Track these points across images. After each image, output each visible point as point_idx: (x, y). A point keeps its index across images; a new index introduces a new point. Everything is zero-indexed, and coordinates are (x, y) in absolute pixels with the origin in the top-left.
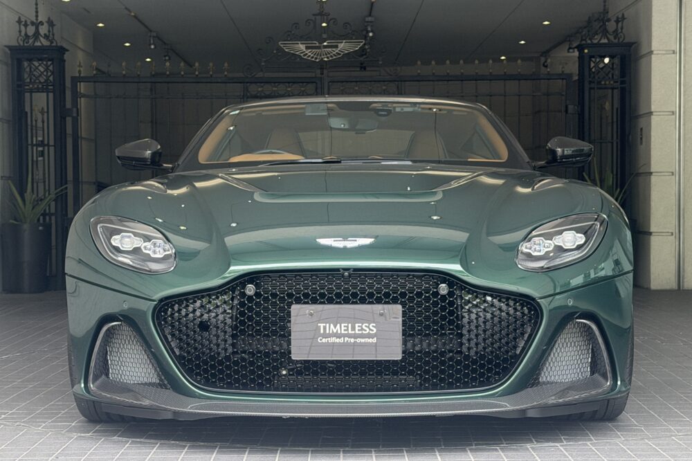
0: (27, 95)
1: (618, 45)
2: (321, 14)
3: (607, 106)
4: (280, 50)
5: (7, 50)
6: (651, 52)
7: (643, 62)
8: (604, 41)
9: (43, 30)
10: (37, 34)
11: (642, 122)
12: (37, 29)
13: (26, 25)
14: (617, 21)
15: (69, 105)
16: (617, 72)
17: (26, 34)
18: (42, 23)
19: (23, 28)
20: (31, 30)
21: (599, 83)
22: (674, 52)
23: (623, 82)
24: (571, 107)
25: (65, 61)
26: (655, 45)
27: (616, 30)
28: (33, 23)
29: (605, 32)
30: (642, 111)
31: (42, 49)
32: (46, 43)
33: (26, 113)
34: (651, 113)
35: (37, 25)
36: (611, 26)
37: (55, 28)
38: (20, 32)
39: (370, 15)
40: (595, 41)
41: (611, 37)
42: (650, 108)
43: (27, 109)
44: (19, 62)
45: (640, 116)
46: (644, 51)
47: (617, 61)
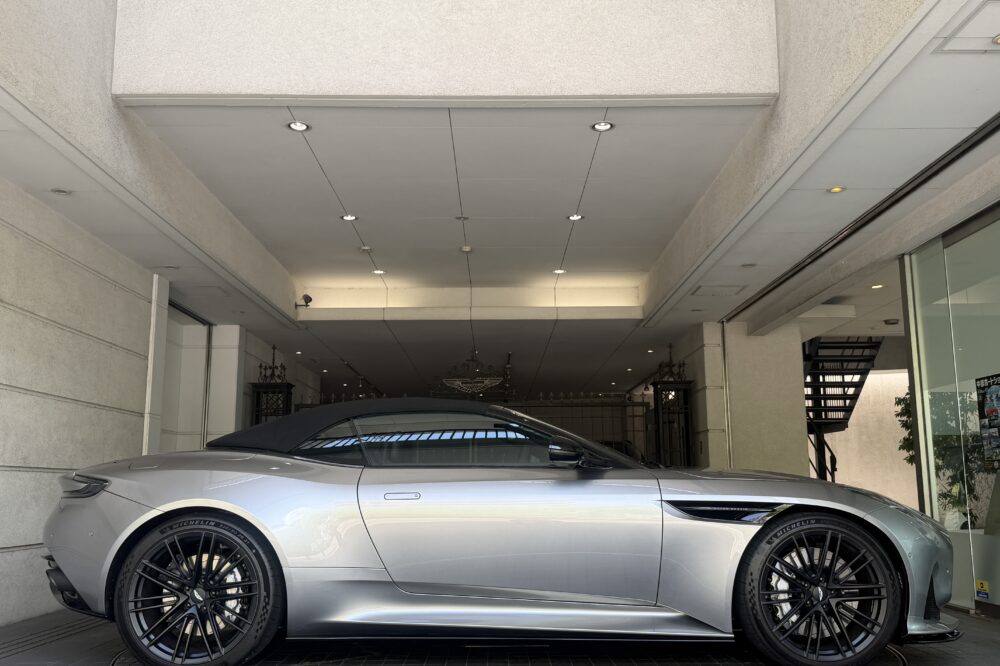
0: (264, 418)
1: (681, 382)
2: (473, 360)
3: (676, 425)
4: (443, 384)
5: (251, 386)
6: (705, 388)
7: (700, 394)
8: (671, 379)
9: (277, 372)
10: (273, 374)
11: (701, 437)
12: (273, 371)
13: (266, 369)
14: (680, 366)
16: (682, 402)
17: (265, 376)
18: (277, 368)
19: (263, 372)
20: (269, 372)
21: (669, 409)
22: (722, 388)
23: (686, 409)
24: (649, 427)
25: (291, 393)
26: (708, 382)
27: (679, 374)
28: (270, 368)
29: (671, 373)
30: (701, 429)
31: (276, 385)
32: (279, 381)
34: (708, 430)
35: (273, 368)
36: (676, 370)
37: (287, 371)
38: (261, 373)
39: (509, 363)
40: (666, 379)
41: (677, 377)
42: (706, 425)
44: (259, 394)
45: (699, 433)
46: (700, 387)
47: (681, 393)
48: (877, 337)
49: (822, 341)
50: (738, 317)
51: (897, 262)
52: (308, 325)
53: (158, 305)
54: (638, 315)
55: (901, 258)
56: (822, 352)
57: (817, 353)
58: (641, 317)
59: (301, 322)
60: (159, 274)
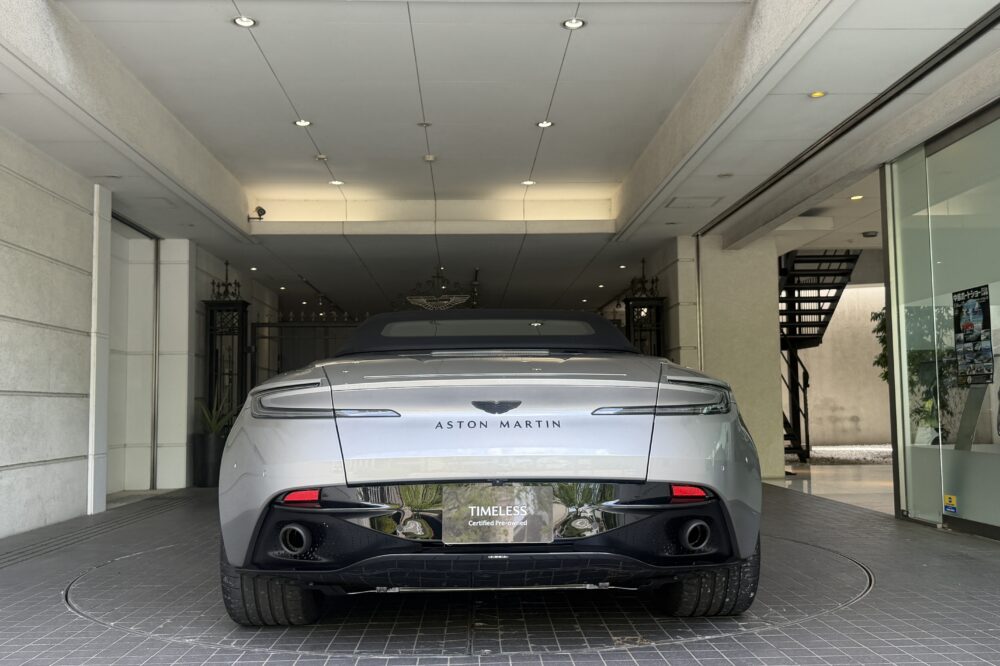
0: (218, 338)
1: (653, 299)
2: (438, 277)
4: (407, 302)
5: (204, 304)
6: (678, 304)
7: (672, 311)
8: (644, 296)
9: (231, 290)
10: (226, 292)
11: (673, 355)
12: (227, 288)
13: (219, 286)
14: (653, 282)
15: (249, 344)
16: (654, 318)
17: (219, 293)
18: (230, 284)
19: (216, 289)
20: (222, 289)
21: (641, 326)
22: (695, 304)
23: (658, 326)
25: (246, 312)
26: (681, 298)
27: (652, 289)
28: (223, 285)
29: (644, 290)
30: (673, 346)
31: (231, 303)
32: (233, 299)
33: (217, 351)
34: (679, 348)
35: (227, 285)
36: (648, 286)
37: (241, 288)
38: (213, 290)
39: (476, 280)
40: (637, 296)
41: (649, 294)
42: (678, 343)
43: (218, 347)
44: (212, 312)
45: (670, 351)
46: (672, 303)
47: (653, 310)
48: (855, 251)
49: (799, 254)
50: (713, 231)
51: (878, 172)
52: (262, 239)
53: (100, 217)
54: (611, 229)
55: (882, 167)
56: (799, 266)
57: (793, 267)
58: (613, 231)
59: (254, 236)
60: (100, 184)
